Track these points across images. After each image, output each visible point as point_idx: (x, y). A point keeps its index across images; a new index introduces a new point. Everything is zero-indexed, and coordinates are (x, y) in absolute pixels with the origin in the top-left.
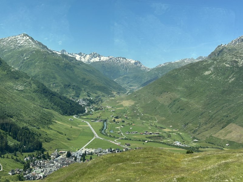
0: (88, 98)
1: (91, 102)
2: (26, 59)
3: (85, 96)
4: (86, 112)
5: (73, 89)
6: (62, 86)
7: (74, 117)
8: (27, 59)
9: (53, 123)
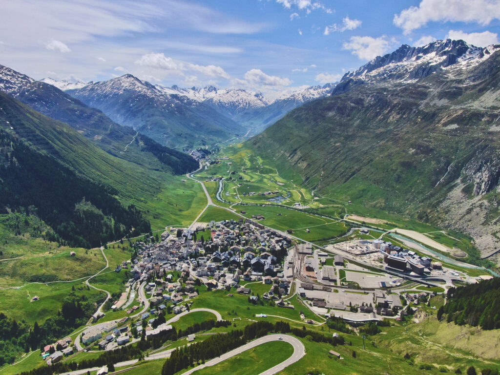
0: (203, 147)
1: (206, 153)
2: (132, 106)
3: (200, 145)
4: (201, 167)
5: (186, 138)
6: (174, 136)
7: (187, 175)
8: (134, 106)
9: (163, 190)
